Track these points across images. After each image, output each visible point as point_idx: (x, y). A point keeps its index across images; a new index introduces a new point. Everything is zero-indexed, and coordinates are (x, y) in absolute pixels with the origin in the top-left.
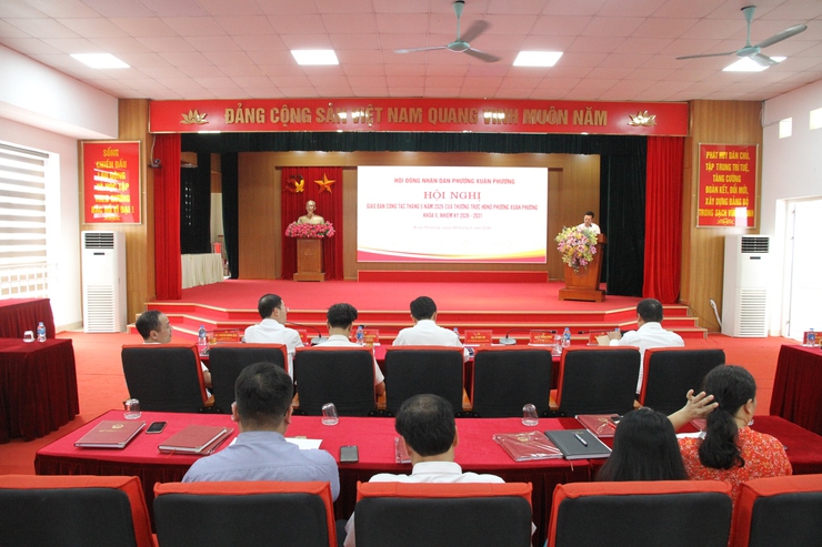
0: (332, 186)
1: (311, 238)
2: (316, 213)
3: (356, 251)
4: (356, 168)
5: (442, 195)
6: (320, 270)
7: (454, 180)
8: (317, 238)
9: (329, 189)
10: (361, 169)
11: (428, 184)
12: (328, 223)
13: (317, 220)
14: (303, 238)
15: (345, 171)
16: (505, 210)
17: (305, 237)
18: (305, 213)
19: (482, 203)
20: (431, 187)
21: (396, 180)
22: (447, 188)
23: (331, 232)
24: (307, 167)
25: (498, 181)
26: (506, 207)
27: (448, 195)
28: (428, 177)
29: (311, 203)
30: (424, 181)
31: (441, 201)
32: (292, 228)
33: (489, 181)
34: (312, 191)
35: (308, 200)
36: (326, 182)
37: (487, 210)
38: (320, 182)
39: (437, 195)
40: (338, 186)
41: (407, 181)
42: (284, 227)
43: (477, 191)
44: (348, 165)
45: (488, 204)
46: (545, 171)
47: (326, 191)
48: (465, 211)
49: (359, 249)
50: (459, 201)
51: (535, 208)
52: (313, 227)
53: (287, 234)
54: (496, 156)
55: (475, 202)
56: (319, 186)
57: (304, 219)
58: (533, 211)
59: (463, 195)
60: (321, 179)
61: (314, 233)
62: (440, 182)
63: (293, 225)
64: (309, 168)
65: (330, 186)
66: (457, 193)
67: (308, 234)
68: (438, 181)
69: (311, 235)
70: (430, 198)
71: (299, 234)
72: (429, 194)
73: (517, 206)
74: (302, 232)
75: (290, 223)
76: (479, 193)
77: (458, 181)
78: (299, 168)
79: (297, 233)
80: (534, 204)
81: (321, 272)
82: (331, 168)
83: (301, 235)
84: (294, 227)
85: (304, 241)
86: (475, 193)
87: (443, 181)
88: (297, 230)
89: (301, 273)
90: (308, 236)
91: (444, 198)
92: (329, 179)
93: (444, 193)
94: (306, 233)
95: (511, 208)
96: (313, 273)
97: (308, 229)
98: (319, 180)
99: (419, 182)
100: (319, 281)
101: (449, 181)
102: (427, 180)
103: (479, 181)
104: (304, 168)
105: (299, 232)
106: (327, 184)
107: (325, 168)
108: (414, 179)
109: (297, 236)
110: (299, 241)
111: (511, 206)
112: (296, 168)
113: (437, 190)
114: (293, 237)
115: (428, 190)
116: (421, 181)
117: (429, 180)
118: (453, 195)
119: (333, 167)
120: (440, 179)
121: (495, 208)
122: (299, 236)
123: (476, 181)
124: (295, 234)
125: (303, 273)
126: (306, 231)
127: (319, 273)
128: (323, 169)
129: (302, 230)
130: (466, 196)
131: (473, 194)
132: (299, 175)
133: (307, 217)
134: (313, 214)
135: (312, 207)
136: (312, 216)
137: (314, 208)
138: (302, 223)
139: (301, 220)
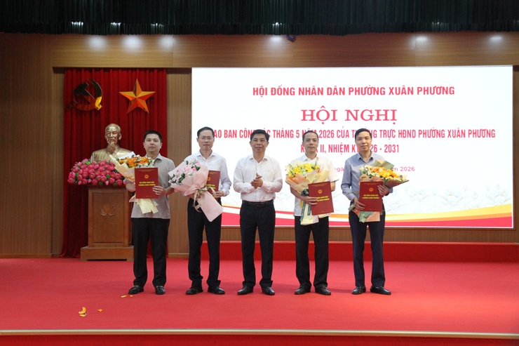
0: (149, 100)
1: (111, 186)
2: (123, 144)
4: (189, 71)
5: (333, 115)
6: (126, 241)
7: (351, 90)
8: (122, 187)
9: (144, 105)
10: (197, 73)
11: (307, 97)
14: (98, 186)
15: (171, 78)
16: (437, 140)
17: (101, 185)
18: (103, 145)
19: (398, 127)
20: (313, 102)
21: (256, 91)
22: (340, 104)
24: (107, 70)
25: (426, 91)
26: (439, 134)
27: (341, 115)
28: (309, 85)
29: (113, 128)
30: (302, 91)
31: (329, 125)
32: (81, 169)
33: (411, 91)
34: (117, 110)
35: (108, 123)
36: (138, 95)
37: (408, 140)
38: (129, 95)
39: (323, 115)
40: (159, 102)
41: (274, 91)
42: (68, 167)
43: (390, 107)
44: (175, 65)
45: (408, 128)
46: (508, 71)
47: (139, 110)
51: (490, 134)
53: (71, 180)
55: (388, 126)
56: (127, 100)
57: (101, 154)
58: (488, 139)
59: (366, 115)
60: (132, 89)
61: (118, 177)
62: (328, 94)
63: (82, 164)
64: (111, 70)
65: (146, 101)
66: (357, 111)
67: (107, 179)
68: (325, 91)
69: (111, 182)
70: (312, 119)
71: (92, 179)
72: (310, 113)
73: (458, 131)
74: (96, 176)
75: (78, 162)
76: (394, 111)
77: (358, 91)
78: (93, 70)
79: (87, 178)
80: (489, 128)
81: (129, 245)
82: (147, 71)
83: (95, 181)
84: (85, 168)
85: (100, 191)
86: (386, 111)
87: (333, 91)
88: (89, 174)
89: (93, 246)
90: (107, 182)
91: (334, 119)
92: (144, 89)
93: (334, 111)
94: (103, 178)
95: (449, 135)
96: (116, 246)
97: (108, 172)
98: (128, 91)
99: (294, 94)
100: (125, 260)
101: (342, 91)
102: (307, 91)
103: (394, 91)
104: (102, 71)
105: (92, 176)
106: (141, 98)
107: (138, 70)
108: (284, 89)
109: (88, 183)
110: (90, 192)
111: (449, 132)
112: (90, 69)
113: (323, 107)
114: (82, 184)
115: (308, 108)
116: (297, 91)
117: (309, 91)
118: (350, 114)
119: (152, 70)
120: (328, 89)
121: (421, 135)
122: (91, 183)
123: (388, 91)
124: (85, 180)
125: (98, 247)
126: (103, 174)
127: (125, 246)
128: (134, 72)
129: (97, 174)
130: (371, 116)
131: (384, 113)
132: (94, 82)
133: (107, 151)
134: (116, 147)
135: (116, 135)
136: (114, 149)
137: (118, 136)
138: (97, 161)
139: (96, 157)
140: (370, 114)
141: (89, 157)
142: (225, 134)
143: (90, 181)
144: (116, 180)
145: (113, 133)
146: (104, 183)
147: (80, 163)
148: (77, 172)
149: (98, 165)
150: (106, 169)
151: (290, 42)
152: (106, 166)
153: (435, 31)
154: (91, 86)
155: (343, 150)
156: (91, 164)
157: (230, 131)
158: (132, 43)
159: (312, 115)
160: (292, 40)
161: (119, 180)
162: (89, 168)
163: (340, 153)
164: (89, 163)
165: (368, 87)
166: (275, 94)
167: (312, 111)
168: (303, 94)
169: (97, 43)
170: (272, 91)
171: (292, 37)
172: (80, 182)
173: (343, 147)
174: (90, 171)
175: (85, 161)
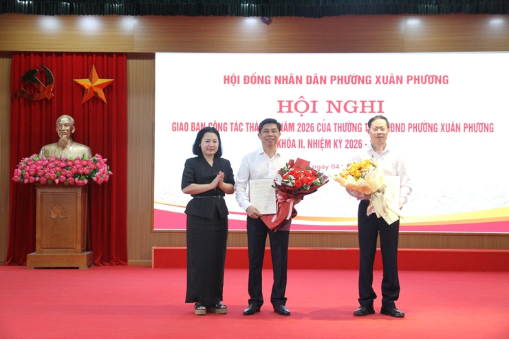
0: (107, 89)
1: (61, 184)
2: (76, 138)
3: (152, 210)
4: (151, 57)
5: (312, 107)
6: (79, 247)
7: (333, 79)
8: (75, 185)
9: (102, 95)
10: (160, 57)
11: (285, 86)
12: (98, 157)
13: (76, 151)
14: (46, 185)
15: (132, 64)
16: (429, 135)
17: (52, 184)
18: (53, 138)
20: (291, 92)
21: (227, 80)
22: (321, 93)
23: (103, 173)
24: (59, 54)
25: (417, 80)
26: (431, 128)
27: (322, 107)
28: (287, 73)
29: (65, 119)
30: (279, 80)
31: (309, 118)
32: (29, 166)
33: (399, 79)
34: (71, 99)
35: (61, 114)
36: (94, 83)
37: (396, 134)
38: (85, 82)
39: (302, 107)
40: (118, 90)
41: (247, 80)
42: (14, 163)
43: (376, 98)
44: (137, 50)
45: (397, 121)
47: (96, 98)
48: (353, 135)
49: (156, 206)
50: (343, 118)
51: (488, 128)
52: (67, 164)
53: (17, 178)
54: (412, 24)
56: (82, 88)
57: (52, 149)
58: (485, 134)
59: (350, 107)
60: (87, 75)
61: (69, 175)
62: (307, 83)
63: (30, 160)
64: (64, 55)
65: (104, 90)
66: (339, 102)
67: (57, 177)
68: (304, 80)
69: (62, 180)
70: (290, 111)
71: (40, 177)
72: (287, 104)
73: (453, 125)
74: (45, 173)
75: (25, 157)
76: (381, 102)
77: (341, 80)
78: (44, 54)
79: (35, 176)
80: (487, 121)
81: (83, 251)
82: (105, 56)
83: (43, 179)
84: (31, 165)
85: (50, 190)
86: (372, 102)
87: (312, 80)
88: (37, 171)
89: (42, 252)
90: (57, 181)
91: (314, 111)
92: (101, 77)
93: (314, 102)
94: (53, 175)
95: (443, 129)
96: (67, 252)
97: (58, 169)
98: (83, 78)
99: (269, 83)
100: (78, 268)
101: (323, 80)
102: (283, 80)
103: (381, 80)
104: (54, 55)
105: (40, 173)
106: (98, 86)
107: (94, 55)
108: (259, 77)
109: (35, 182)
110: (39, 191)
111: (443, 126)
112: (40, 54)
113: (302, 97)
114: (28, 183)
115: (285, 98)
116: (273, 80)
117: (287, 79)
118: (331, 105)
119: (110, 55)
120: (307, 77)
121: (411, 130)
122: (39, 181)
123: (374, 80)
124: (32, 178)
125: (47, 253)
126: (53, 171)
127: (77, 253)
128: (90, 57)
129: (46, 171)
130: (356, 108)
131: (369, 104)
132: (45, 69)
133: (58, 146)
134: (69, 141)
135: (68, 128)
136: (67, 144)
137: (71, 129)
138: (47, 157)
139: (46, 152)
140: (354, 105)
141: (38, 153)
142: (192, 127)
143: (37, 178)
144: (67, 178)
145: (66, 125)
146: (54, 182)
147: (27, 159)
148: (24, 168)
149: (47, 161)
150: (56, 166)
151: (265, 24)
152: (57, 163)
153: (421, 14)
154: (41, 72)
155: (323, 145)
156: (40, 160)
157: (198, 124)
158: (90, 25)
159: (289, 106)
160: (268, 23)
161: (71, 178)
162: (37, 165)
163: (320, 149)
164: (38, 159)
165: (353, 75)
166: (248, 83)
167: (290, 102)
168: (280, 83)
169: (49, 24)
170: (245, 79)
171: (267, 19)
172: (26, 181)
173: (324, 142)
174: (38, 168)
175: (34, 157)
